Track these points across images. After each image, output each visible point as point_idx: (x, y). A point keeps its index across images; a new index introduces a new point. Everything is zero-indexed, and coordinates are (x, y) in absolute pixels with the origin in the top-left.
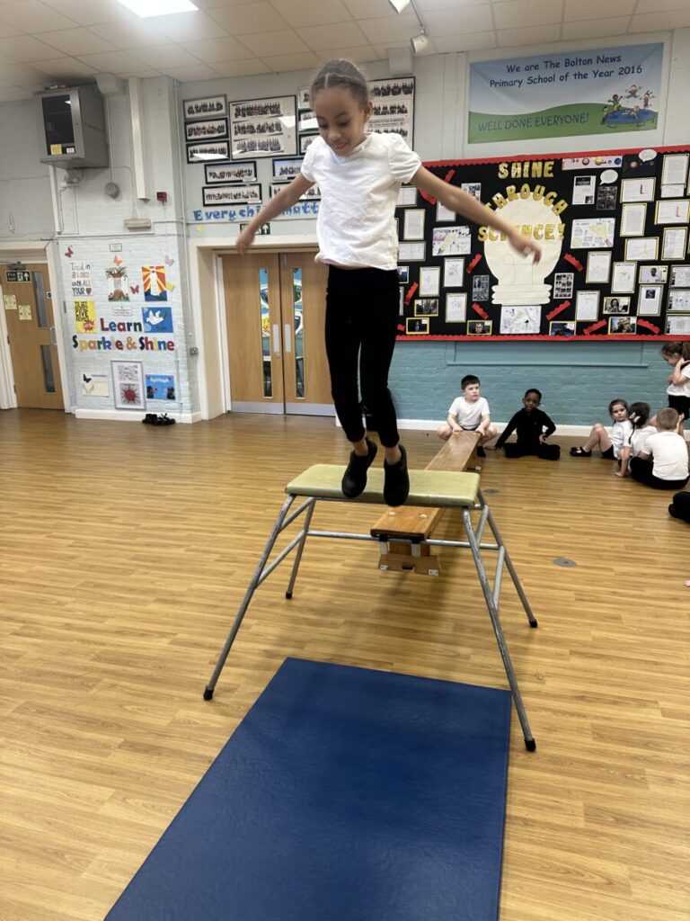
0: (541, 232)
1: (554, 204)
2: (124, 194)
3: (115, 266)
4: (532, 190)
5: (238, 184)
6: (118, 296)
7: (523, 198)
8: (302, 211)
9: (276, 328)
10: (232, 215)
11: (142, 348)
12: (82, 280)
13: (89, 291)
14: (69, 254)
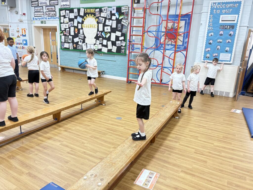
0: (93, 26)
1: (96, 19)
2: (18, 13)
3: (18, 30)
4: (91, 16)
5: (40, 12)
6: (18, 37)
7: (90, 17)
8: (51, 19)
9: (53, 46)
10: (39, 19)
11: (23, 49)
12: (13, 32)
13: (14, 35)
14: (10, 27)
